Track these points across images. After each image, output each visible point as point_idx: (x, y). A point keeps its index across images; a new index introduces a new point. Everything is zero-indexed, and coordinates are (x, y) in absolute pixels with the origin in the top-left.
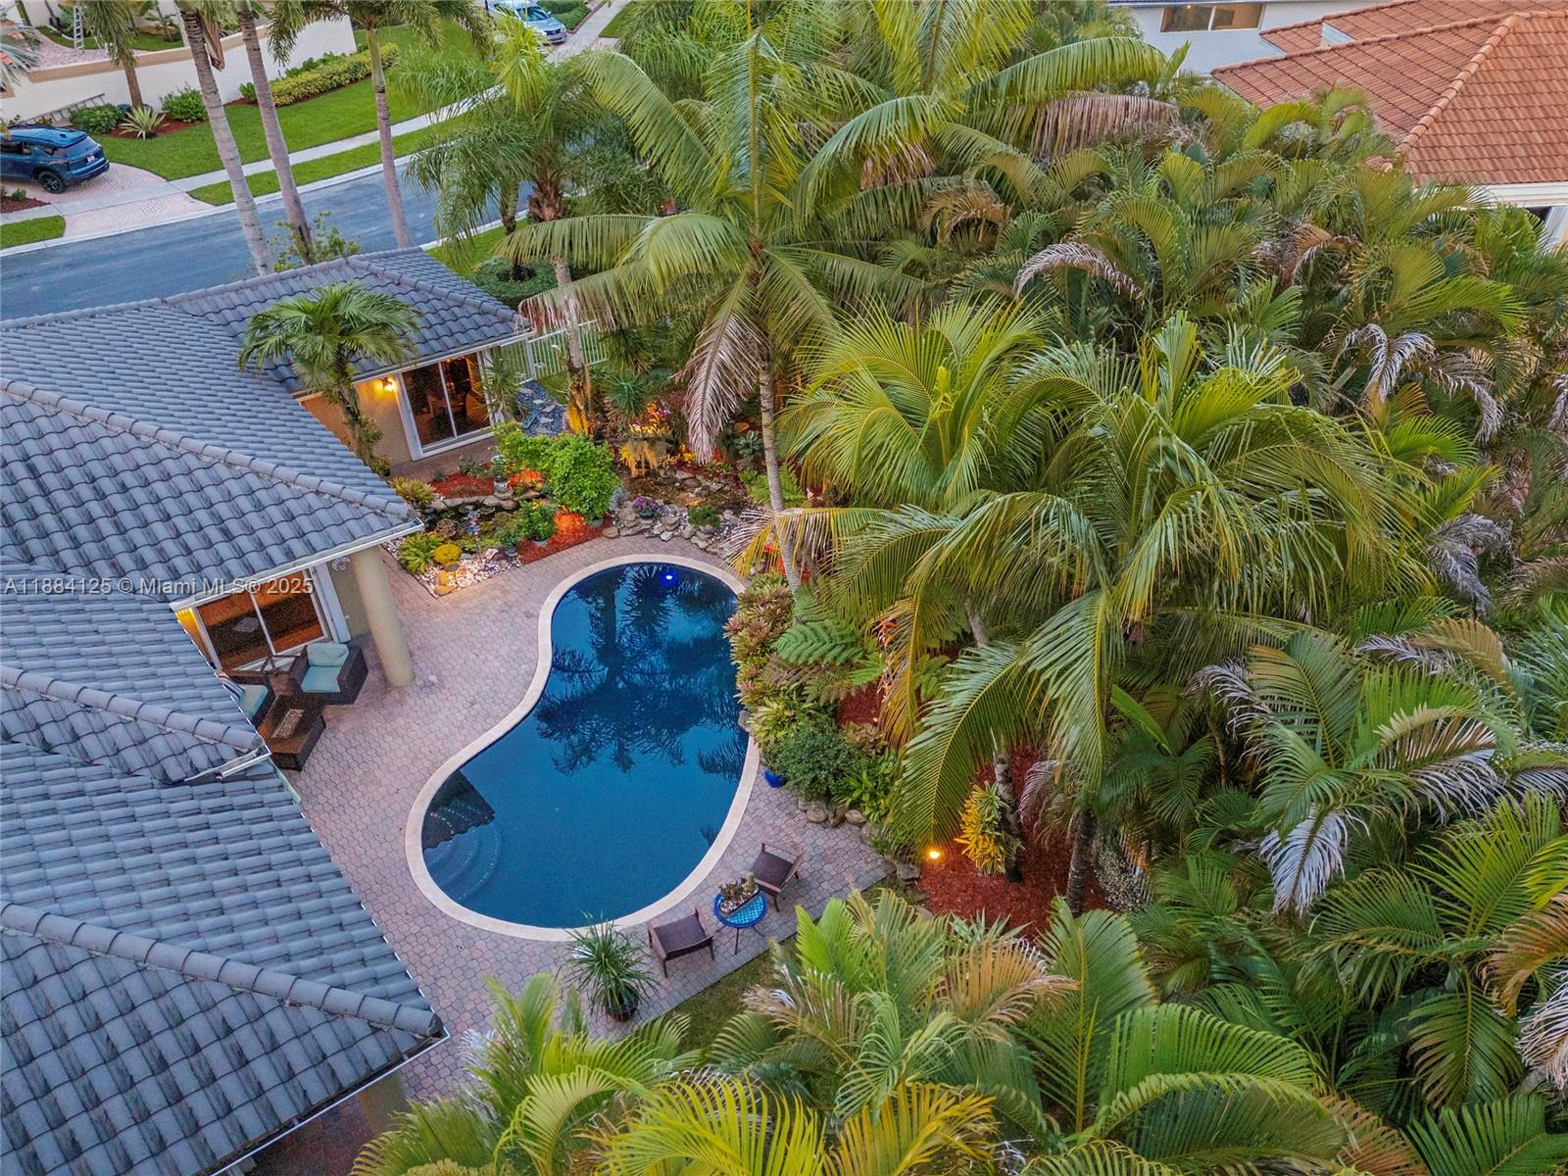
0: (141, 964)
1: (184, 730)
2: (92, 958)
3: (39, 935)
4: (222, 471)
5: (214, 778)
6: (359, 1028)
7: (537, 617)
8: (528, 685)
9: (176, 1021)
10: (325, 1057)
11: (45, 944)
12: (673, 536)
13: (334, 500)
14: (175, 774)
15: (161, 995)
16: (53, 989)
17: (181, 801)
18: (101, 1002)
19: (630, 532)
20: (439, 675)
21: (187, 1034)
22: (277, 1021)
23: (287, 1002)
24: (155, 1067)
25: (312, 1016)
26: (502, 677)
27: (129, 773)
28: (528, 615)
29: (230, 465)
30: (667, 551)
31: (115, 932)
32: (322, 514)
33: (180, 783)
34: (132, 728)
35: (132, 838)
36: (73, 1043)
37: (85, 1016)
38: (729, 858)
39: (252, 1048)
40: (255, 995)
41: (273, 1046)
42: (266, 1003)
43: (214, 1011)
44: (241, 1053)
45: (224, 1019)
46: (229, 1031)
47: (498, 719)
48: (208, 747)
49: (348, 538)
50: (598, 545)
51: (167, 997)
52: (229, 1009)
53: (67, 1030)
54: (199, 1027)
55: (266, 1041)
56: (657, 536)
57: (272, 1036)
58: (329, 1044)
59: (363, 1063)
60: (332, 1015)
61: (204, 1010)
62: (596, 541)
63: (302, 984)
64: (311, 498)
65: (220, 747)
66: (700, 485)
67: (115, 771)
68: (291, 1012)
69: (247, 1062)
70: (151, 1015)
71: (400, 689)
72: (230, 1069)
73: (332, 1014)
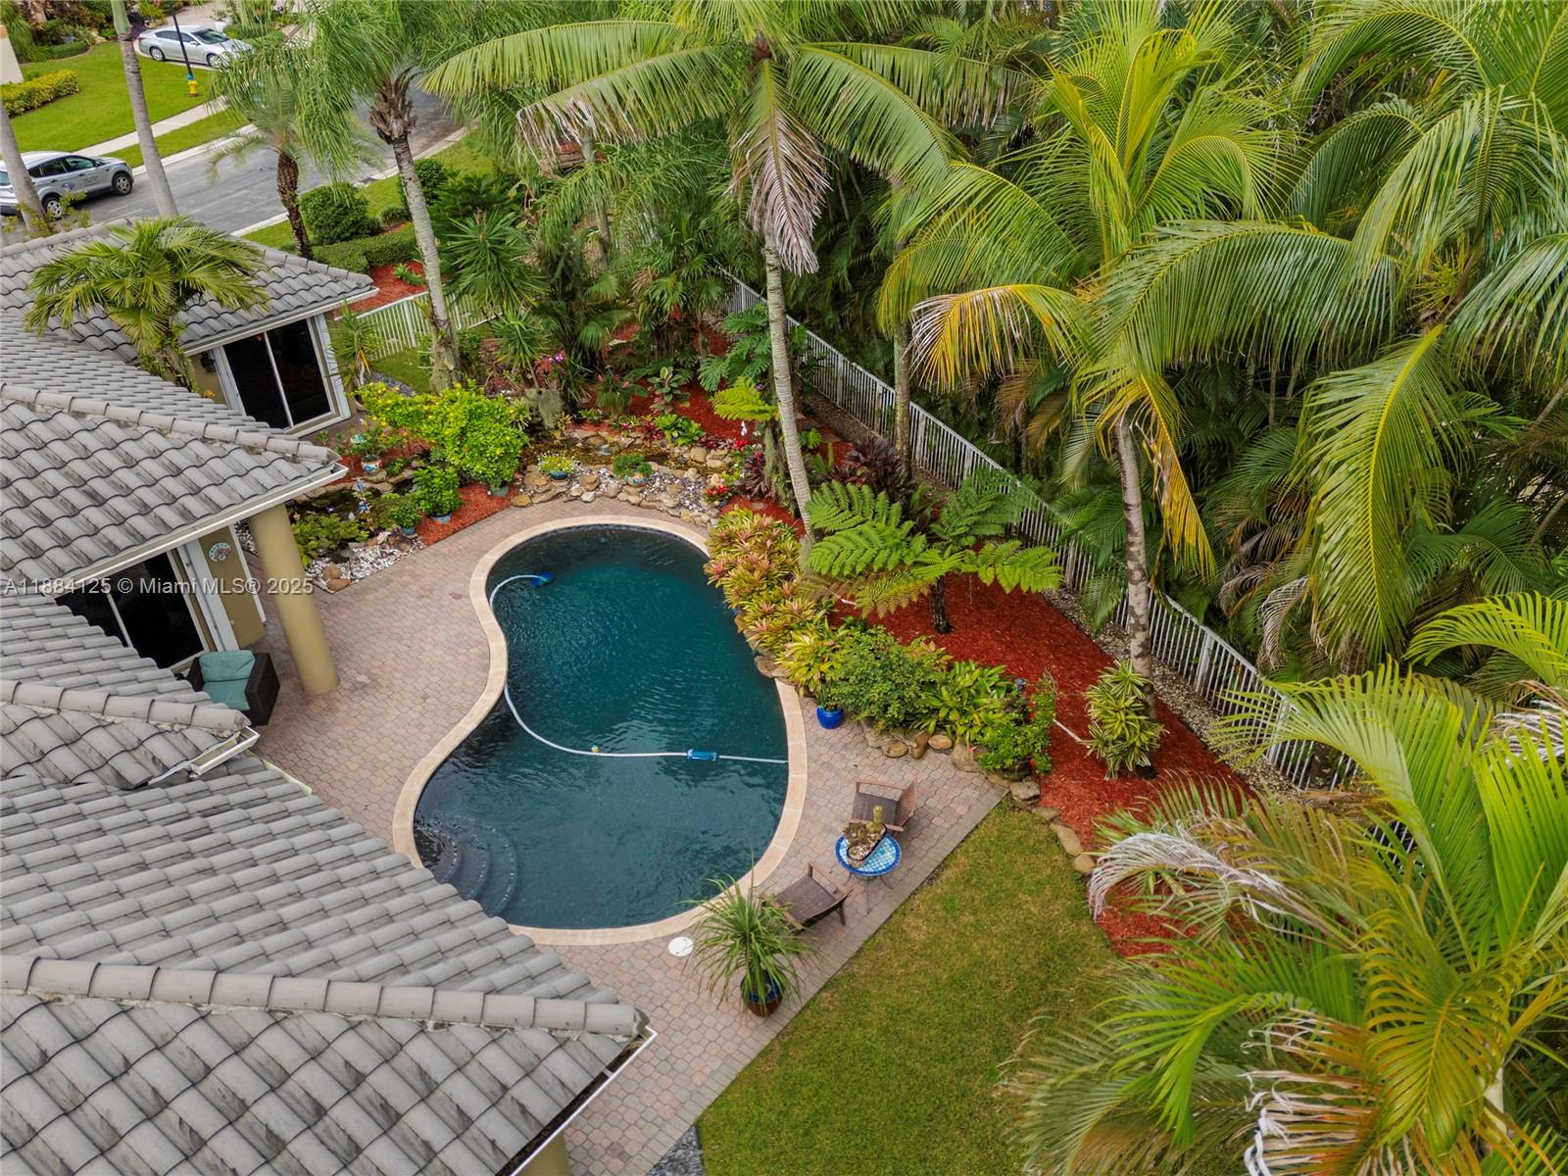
0: (204, 1008)
1: (134, 715)
2: (125, 1012)
3: (32, 990)
4: (66, 422)
5: (187, 776)
6: (539, 1041)
7: (468, 597)
8: (486, 668)
9: (276, 1081)
10: (505, 1089)
11: (46, 1004)
12: (595, 497)
13: (229, 447)
14: (134, 774)
15: (245, 1047)
16: (73, 1066)
17: (158, 805)
18: (156, 1072)
19: (544, 497)
20: (369, 674)
21: (299, 1094)
22: (421, 1051)
23: (430, 1024)
24: (266, 1151)
25: (470, 1037)
26: (450, 665)
27: (68, 782)
28: (457, 597)
29: (79, 415)
30: (594, 512)
31: (153, 969)
32: (217, 465)
33: (143, 786)
34: (55, 722)
35: (110, 855)
36: (129, 1139)
37: (137, 1098)
38: (811, 812)
39: (400, 1096)
40: (383, 1022)
41: (427, 1088)
42: (402, 1030)
43: (329, 1055)
44: (385, 1107)
45: (347, 1063)
46: (360, 1078)
47: (463, 711)
48: (172, 737)
49: (259, 490)
50: (512, 516)
51: (253, 1048)
52: (350, 1048)
53: (115, 1121)
54: (315, 1081)
55: (419, 1085)
56: (577, 498)
57: (423, 1074)
58: (508, 1073)
59: (558, 1089)
60: (497, 1032)
61: (315, 1056)
62: (506, 512)
63: (444, 997)
64: (198, 447)
65: (190, 733)
66: (606, 442)
67: (47, 781)
68: (438, 1035)
69: (399, 1116)
70: (235, 1076)
71: (325, 696)
72: (377, 1131)
73: (498, 1029)
